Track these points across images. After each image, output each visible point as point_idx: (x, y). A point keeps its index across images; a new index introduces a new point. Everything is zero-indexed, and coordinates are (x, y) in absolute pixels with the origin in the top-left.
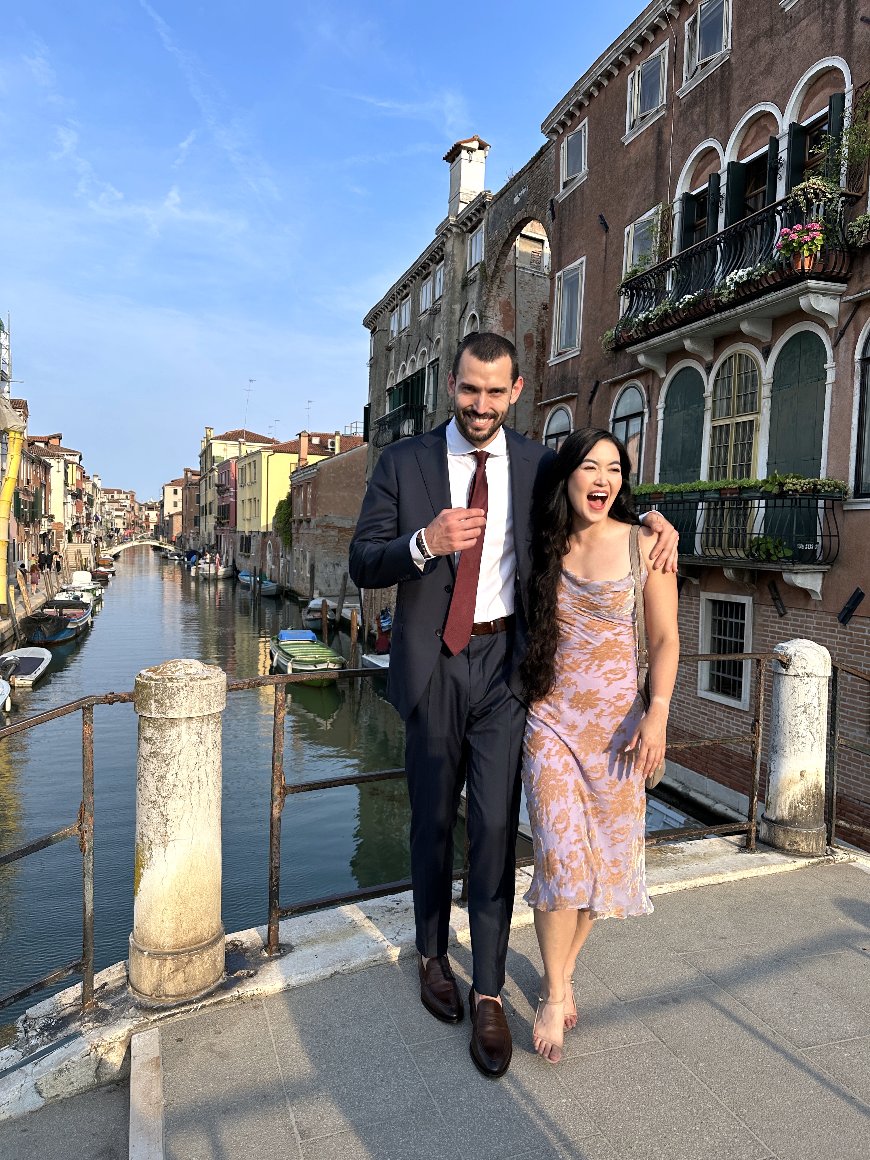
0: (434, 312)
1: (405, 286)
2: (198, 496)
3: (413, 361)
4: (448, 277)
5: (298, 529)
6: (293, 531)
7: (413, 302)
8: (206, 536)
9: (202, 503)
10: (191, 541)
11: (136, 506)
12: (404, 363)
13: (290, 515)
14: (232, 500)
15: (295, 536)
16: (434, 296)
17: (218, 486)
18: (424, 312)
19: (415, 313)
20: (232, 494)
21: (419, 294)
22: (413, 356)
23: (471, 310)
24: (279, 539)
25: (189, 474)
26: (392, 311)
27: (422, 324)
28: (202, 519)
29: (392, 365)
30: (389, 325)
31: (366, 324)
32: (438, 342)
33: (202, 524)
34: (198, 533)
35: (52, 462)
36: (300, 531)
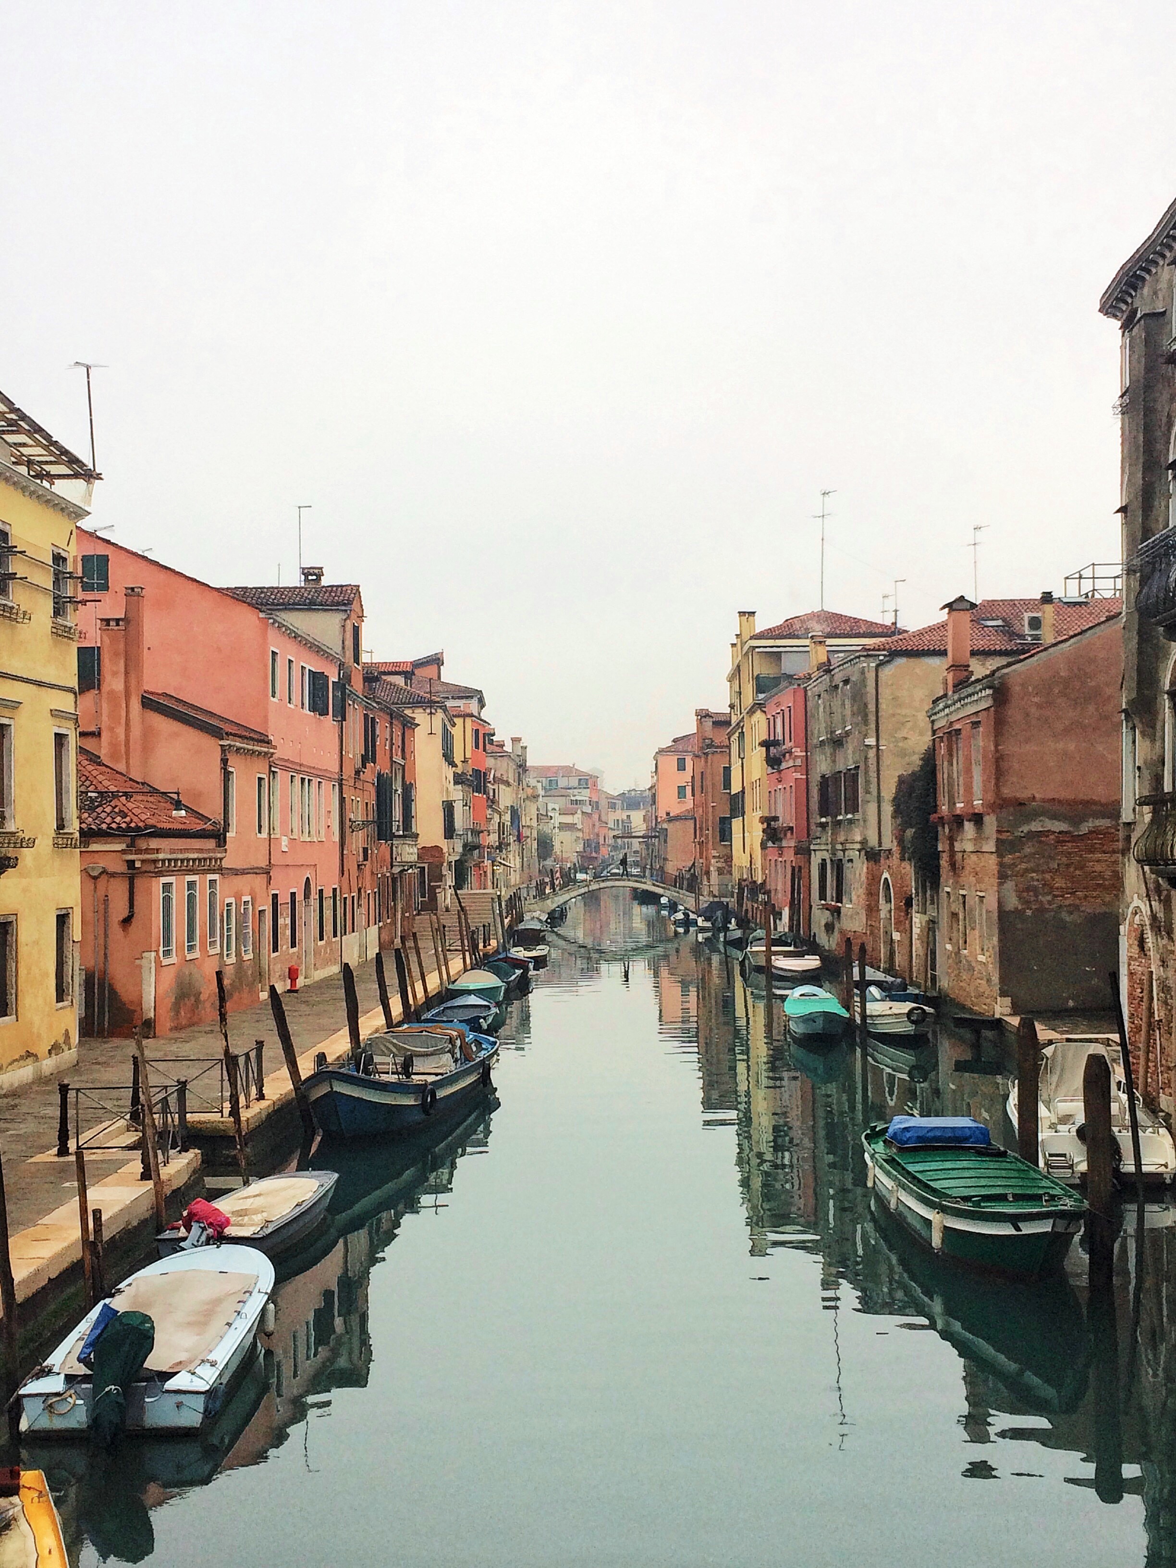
2: (727, 770)
5: (952, 840)
6: (942, 846)
8: (745, 863)
9: (736, 788)
10: (714, 875)
11: (603, 803)
13: (932, 804)
14: (798, 775)
15: (945, 858)
17: (766, 744)
20: (798, 762)
24: (908, 867)
25: (708, 723)
28: (736, 824)
31: (1109, 308)
33: (736, 835)
34: (728, 857)
35: (420, 716)
36: (958, 846)
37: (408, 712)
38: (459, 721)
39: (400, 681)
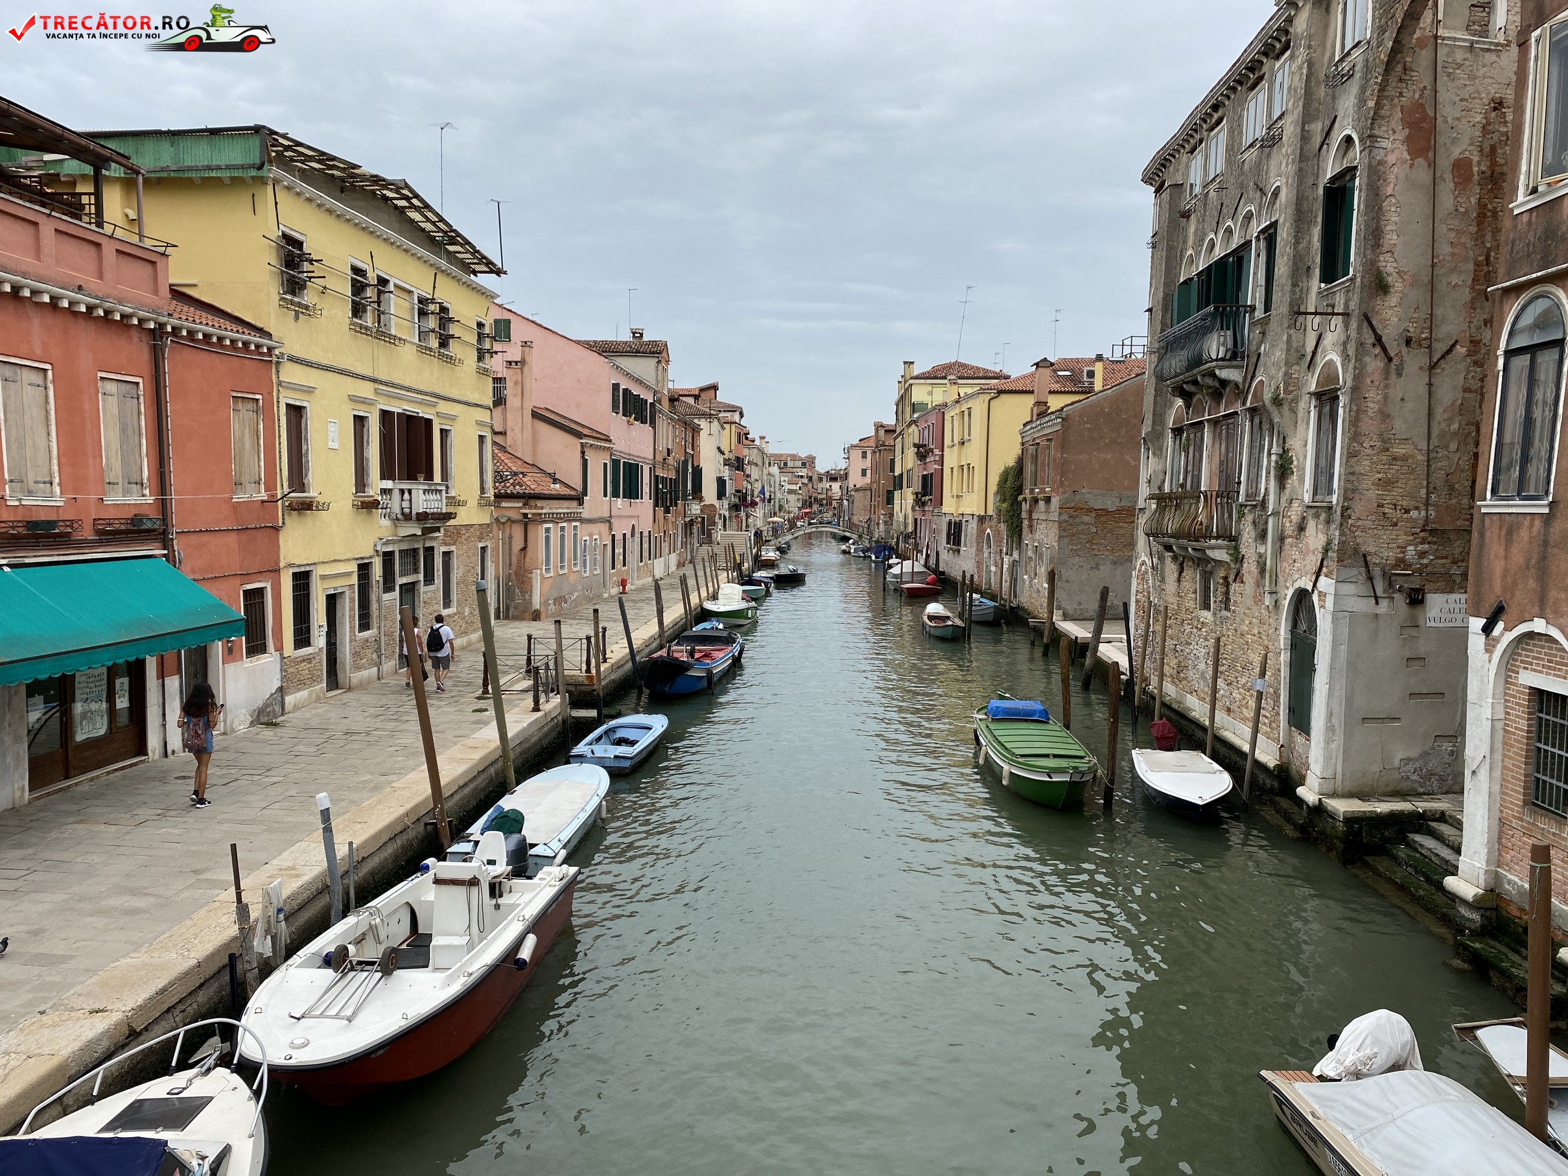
0: (1271, 141)
1: (1215, 107)
2: (893, 461)
3: (1229, 231)
4: (1297, 77)
5: (1030, 513)
6: (1024, 515)
7: (1231, 131)
8: (901, 519)
9: (897, 472)
10: (882, 527)
11: (815, 478)
12: (1212, 236)
13: (1019, 490)
14: (936, 466)
15: (1026, 523)
16: (1270, 115)
17: (916, 446)
18: (1251, 145)
19: (1232, 149)
20: (937, 458)
21: (1241, 117)
22: (1230, 223)
23: (1343, 128)
24: (1003, 527)
25: (882, 432)
26: (1192, 151)
27: (1246, 166)
28: (897, 494)
29: (1191, 242)
30: (1187, 174)
31: (1147, 179)
32: (1276, 193)
33: (897, 501)
34: (891, 515)
35: (703, 424)
36: (1035, 516)
37: (696, 421)
38: (727, 426)
39: (691, 401)
